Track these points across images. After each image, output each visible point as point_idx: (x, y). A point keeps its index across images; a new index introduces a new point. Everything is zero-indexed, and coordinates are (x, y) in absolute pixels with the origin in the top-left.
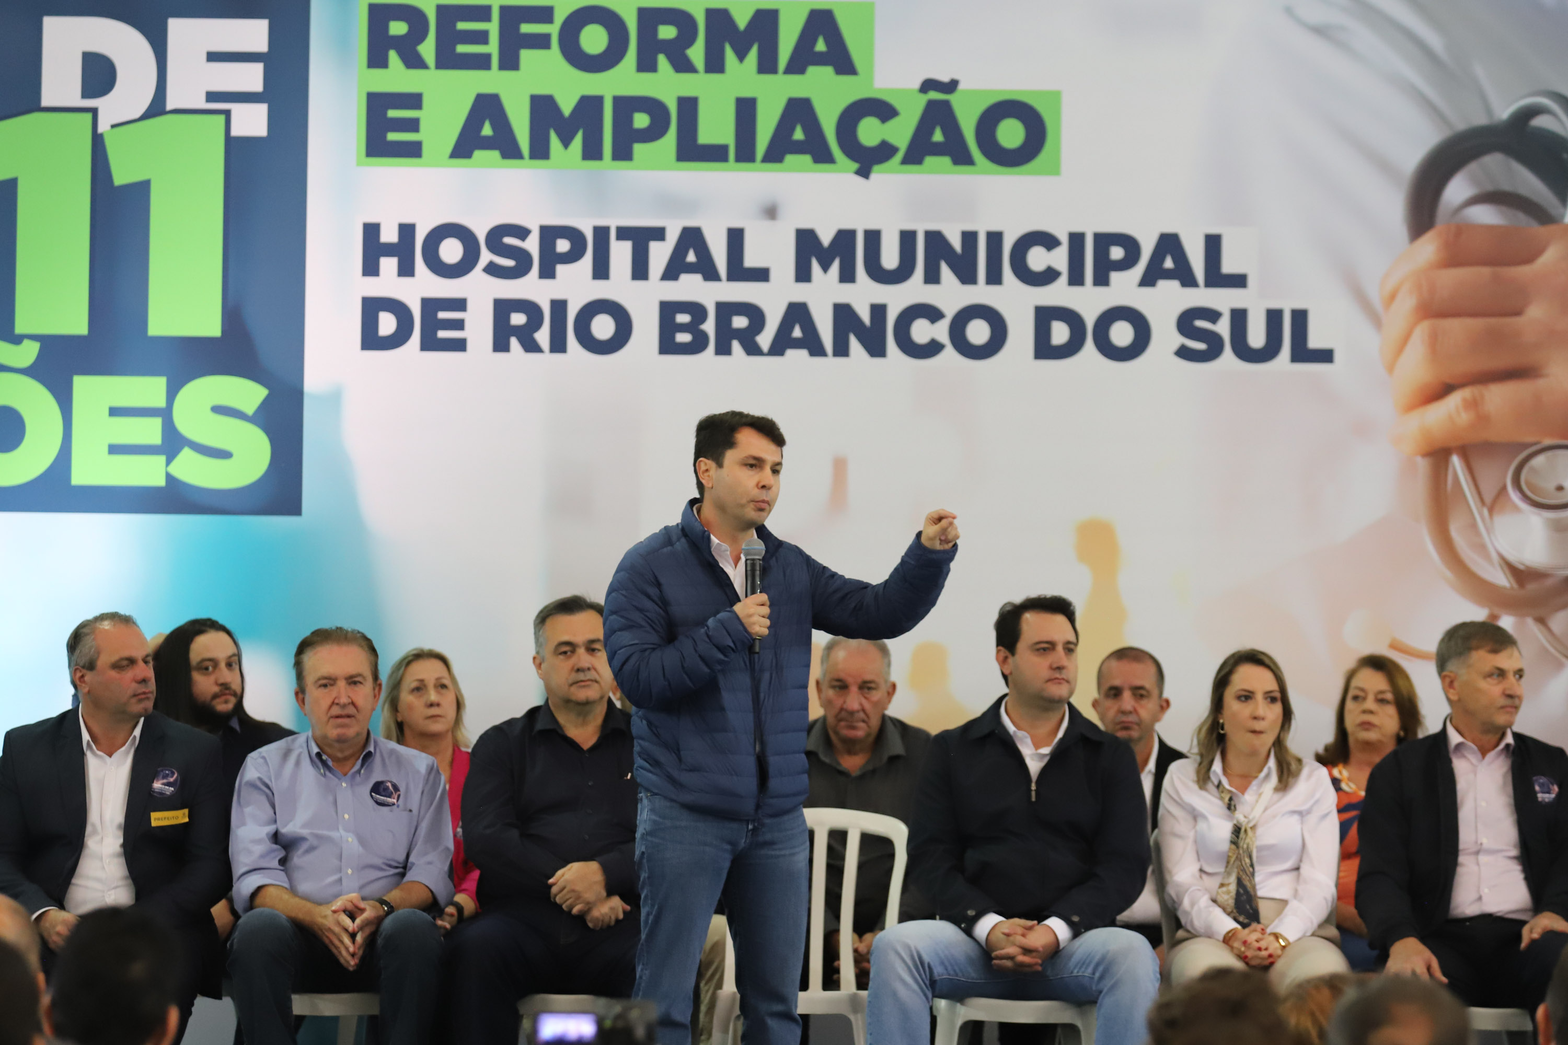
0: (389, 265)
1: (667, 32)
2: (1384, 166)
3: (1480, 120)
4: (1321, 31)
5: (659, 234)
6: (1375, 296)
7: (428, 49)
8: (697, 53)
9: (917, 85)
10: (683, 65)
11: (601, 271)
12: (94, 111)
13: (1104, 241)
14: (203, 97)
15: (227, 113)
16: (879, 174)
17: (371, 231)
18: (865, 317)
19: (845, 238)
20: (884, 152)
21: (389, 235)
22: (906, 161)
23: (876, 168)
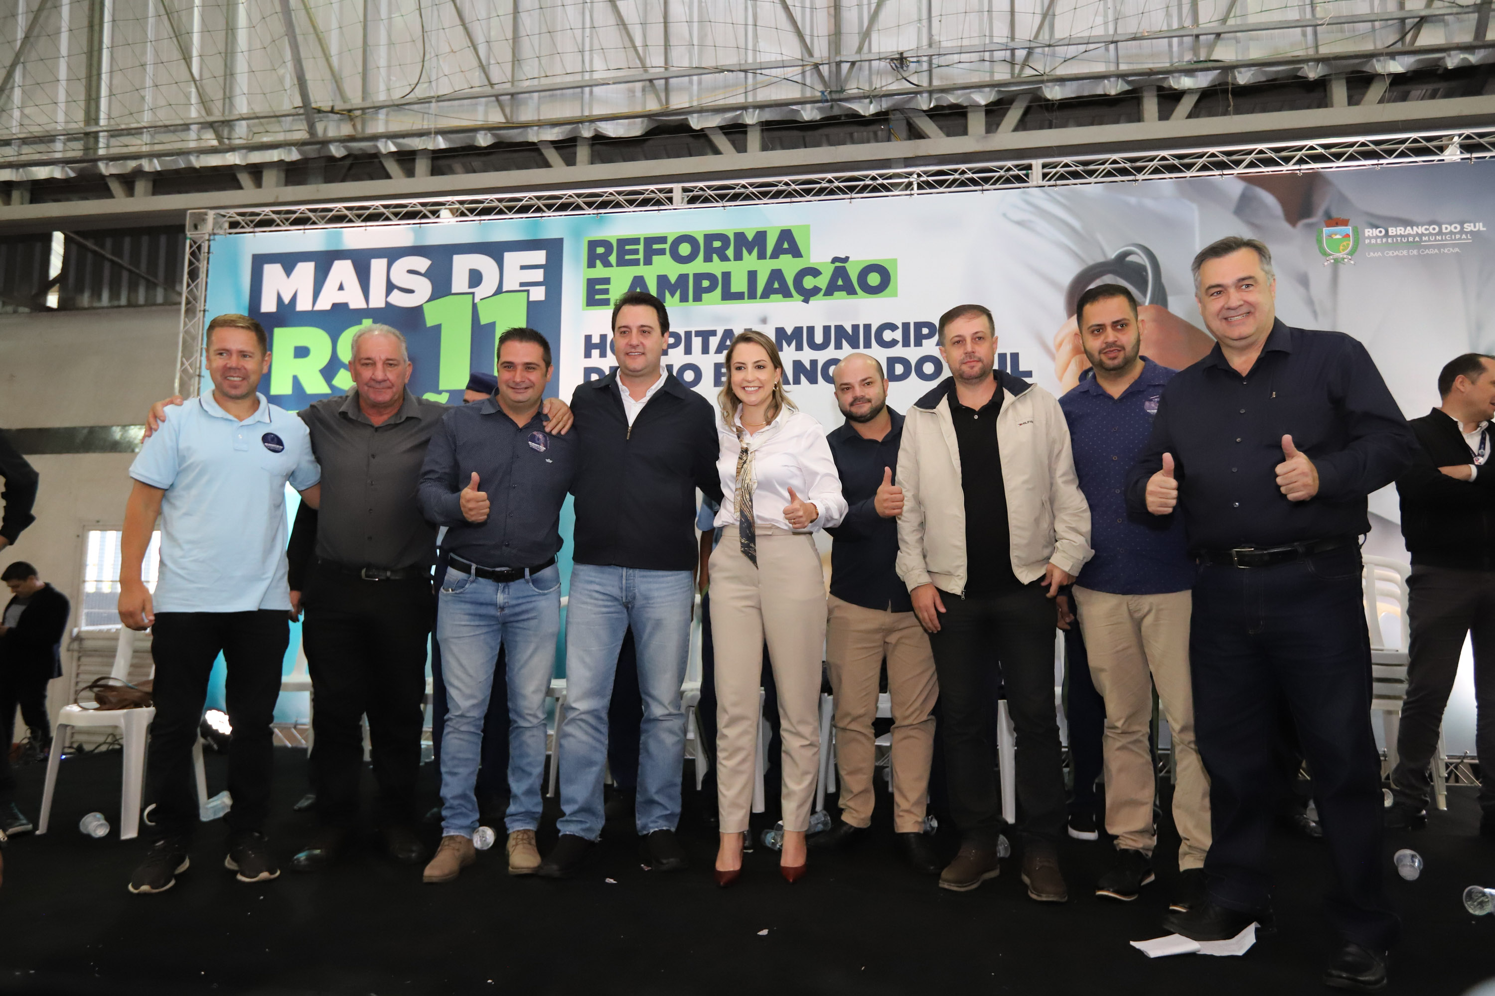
0: (595, 353)
1: (717, 244)
2: (1053, 283)
3: (1101, 259)
4: (1020, 223)
5: (713, 333)
6: (1051, 344)
7: (613, 259)
8: (730, 252)
9: (830, 260)
10: (724, 258)
11: (688, 351)
12: (473, 294)
13: (919, 326)
14: (518, 285)
15: (528, 291)
16: (813, 301)
17: (588, 338)
18: (808, 366)
19: (798, 331)
20: (816, 291)
21: (596, 340)
22: (825, 295)
23: (811, 298)
